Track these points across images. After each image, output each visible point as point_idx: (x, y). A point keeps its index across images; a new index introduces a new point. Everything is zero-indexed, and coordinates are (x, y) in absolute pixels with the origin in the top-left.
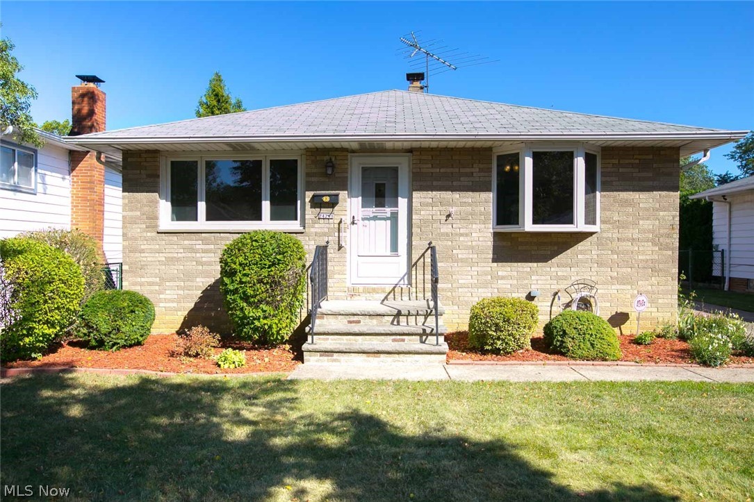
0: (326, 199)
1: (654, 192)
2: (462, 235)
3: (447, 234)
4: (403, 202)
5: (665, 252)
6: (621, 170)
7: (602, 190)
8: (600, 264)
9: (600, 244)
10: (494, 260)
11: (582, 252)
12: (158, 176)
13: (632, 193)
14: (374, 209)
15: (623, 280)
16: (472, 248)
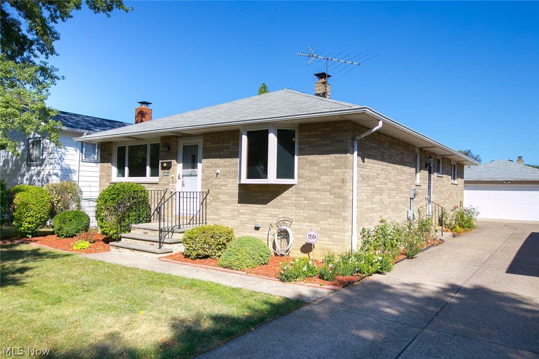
0: (165, 165)
1: (331, 155)
2: (223, 185)
3: (217, 185)
4: (199, 165)
5: (338, 200)
6: (310, 140)
7: (299, 155)
8: (298, 207)
9: (297, 193)
10: (239, 202)
11: (286, 198)
12: (112, 155)
13: (317, 156)
14: (191, 170)
15: (311, 219)
16: (228, 194)
